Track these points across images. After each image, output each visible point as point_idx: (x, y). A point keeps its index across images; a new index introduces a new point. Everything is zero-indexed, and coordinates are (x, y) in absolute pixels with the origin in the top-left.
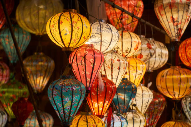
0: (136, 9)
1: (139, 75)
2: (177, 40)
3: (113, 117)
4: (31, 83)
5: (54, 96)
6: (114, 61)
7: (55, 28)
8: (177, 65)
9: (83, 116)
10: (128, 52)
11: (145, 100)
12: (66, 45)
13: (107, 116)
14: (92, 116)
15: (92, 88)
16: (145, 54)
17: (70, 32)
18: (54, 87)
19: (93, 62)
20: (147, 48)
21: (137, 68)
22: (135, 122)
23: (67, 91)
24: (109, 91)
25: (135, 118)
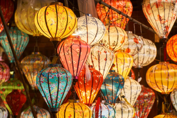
0: (125, 9)
1: (126, 67)
2: (165, 37)
3: (101, 106)
4: (29, 81)
5: (41, 83)
6: (101, 52)
7: (42, 19)
8: (165, 61)
9: (71, 104)
10: (114, 45)
11: (133, 92)
12: (52, 35)
13: (95, 106)
14: (79, 103)
15: (79, 77)
16: (132, 48)
17: (55, 22)
18: (41, 74)
19: (79, 52)
20: (134, 42)
21: (124, 60)
22: (123, 112)
23: (53, 78)
24: (96, 80)
25: (123, 109)
